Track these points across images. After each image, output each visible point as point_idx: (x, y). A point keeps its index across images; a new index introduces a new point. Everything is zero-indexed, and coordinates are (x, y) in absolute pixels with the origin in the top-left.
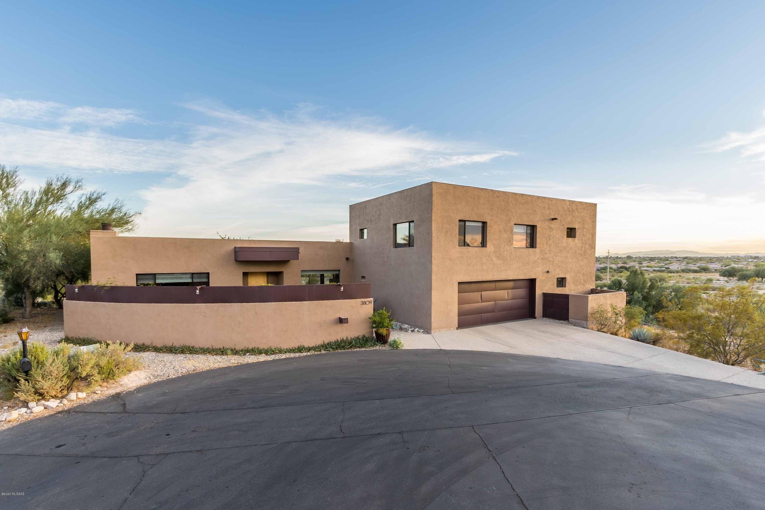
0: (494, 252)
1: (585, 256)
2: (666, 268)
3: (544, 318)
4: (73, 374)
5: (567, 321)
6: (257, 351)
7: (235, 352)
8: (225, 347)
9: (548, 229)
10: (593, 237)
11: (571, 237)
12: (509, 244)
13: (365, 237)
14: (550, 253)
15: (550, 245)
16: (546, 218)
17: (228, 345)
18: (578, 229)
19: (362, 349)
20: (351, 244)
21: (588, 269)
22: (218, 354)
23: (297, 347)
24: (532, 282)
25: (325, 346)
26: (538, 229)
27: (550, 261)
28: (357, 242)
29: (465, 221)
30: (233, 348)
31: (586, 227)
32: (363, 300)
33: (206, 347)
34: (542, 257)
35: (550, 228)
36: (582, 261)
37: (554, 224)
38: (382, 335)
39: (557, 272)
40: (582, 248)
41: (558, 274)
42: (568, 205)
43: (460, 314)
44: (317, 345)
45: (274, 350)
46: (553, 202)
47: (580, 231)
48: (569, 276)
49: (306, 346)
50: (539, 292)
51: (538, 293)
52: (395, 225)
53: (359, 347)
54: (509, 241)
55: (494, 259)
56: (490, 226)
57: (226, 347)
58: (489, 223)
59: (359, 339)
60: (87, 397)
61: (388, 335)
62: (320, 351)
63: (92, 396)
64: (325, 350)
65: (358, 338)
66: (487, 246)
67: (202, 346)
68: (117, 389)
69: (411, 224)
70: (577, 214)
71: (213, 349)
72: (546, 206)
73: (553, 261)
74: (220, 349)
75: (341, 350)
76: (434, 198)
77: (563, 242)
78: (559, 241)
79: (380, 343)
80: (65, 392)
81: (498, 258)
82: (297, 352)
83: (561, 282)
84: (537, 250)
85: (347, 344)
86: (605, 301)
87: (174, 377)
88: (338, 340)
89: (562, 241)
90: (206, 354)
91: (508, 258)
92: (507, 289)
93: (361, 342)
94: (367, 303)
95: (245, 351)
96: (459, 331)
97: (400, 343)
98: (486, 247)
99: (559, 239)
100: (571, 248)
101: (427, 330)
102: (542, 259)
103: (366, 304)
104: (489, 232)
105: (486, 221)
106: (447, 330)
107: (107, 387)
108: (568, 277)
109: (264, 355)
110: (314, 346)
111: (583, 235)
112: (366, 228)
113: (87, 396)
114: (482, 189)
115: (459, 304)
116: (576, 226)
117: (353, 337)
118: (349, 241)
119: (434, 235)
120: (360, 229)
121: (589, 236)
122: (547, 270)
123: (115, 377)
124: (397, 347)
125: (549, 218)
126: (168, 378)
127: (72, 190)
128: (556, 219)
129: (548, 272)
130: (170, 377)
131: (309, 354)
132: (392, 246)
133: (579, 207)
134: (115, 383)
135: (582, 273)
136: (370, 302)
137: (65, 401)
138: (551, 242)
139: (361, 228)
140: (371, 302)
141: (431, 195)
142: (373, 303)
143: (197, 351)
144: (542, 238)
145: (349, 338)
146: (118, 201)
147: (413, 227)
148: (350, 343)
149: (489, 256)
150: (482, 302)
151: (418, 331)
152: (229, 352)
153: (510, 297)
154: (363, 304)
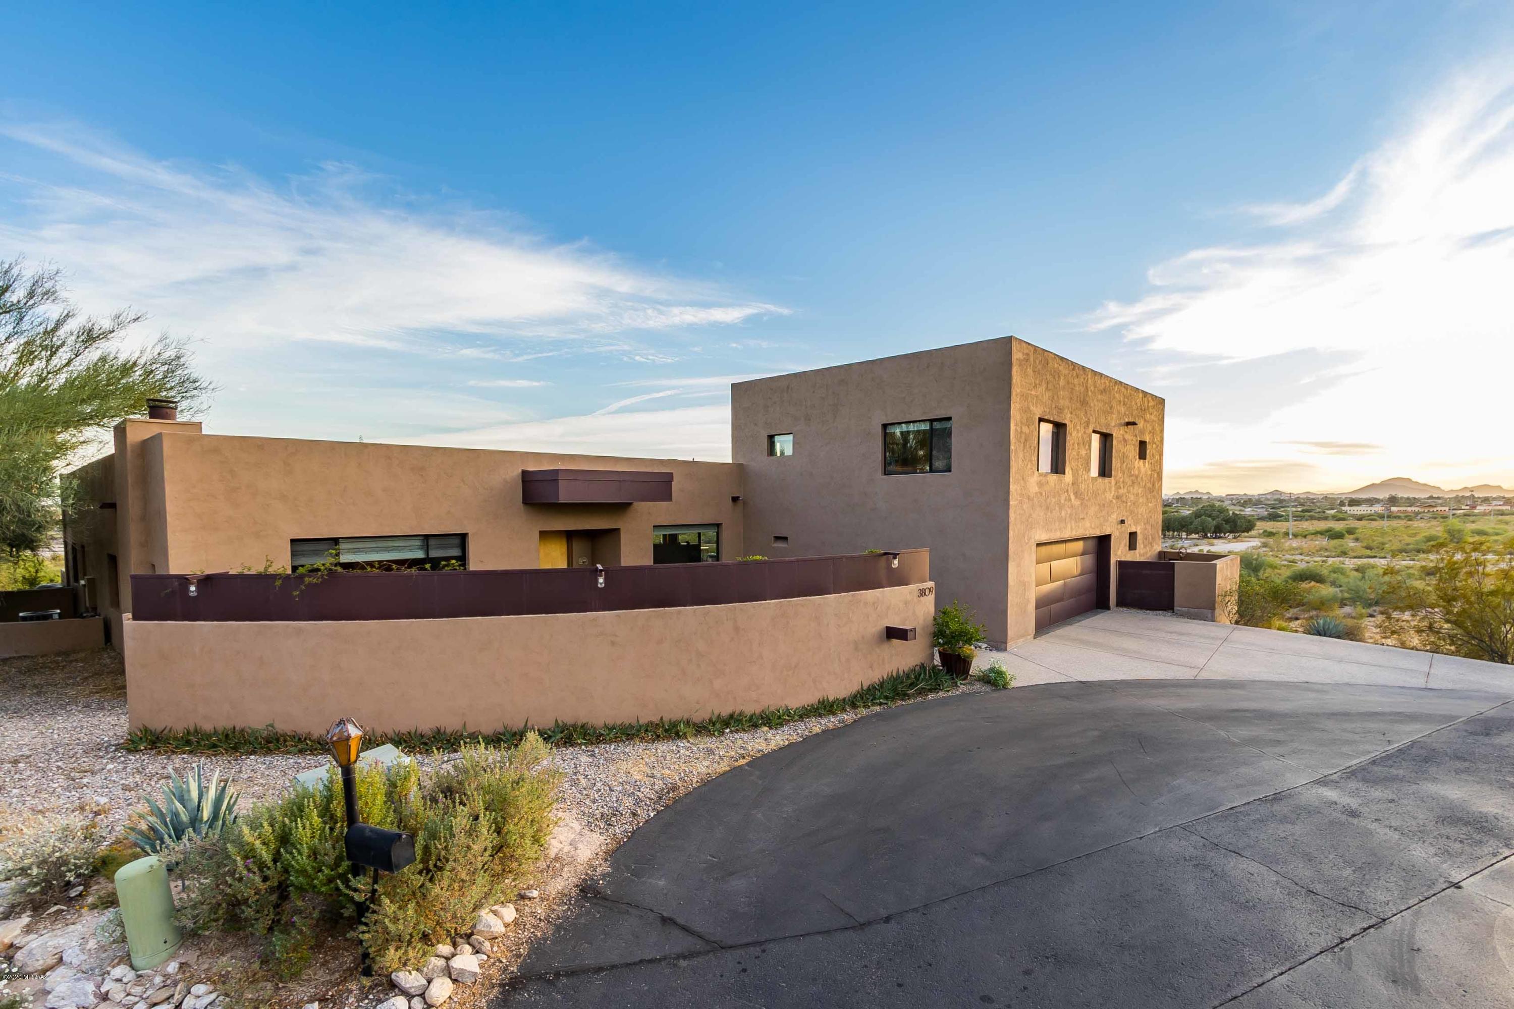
0: (1072, 483)
1: (1154, 494)
3: (1120, 608)
5: (1172, 612)
6: (744, 722)
9: (1123, 443)
11: (1142, 459)
12: (1086, 470)
13: (788, 452)
14: (1123, 487)
15: (1124, 473)
16: (1122, 421)
18: (1149, 443)
19: (941, 695)
20: (739, 466)
23: (817, 703)
24: (1103, 543)
25: (871, 695)
26: (1114, 442)
27: (1124, 502)
28: (758, 461)
31: (1155, 439)
32: (920, 586)
34: (1117, 494)
35: (1125, 440)
36: (1151, 502)
37: (1129, 434)
39: (1129, 522)
40: (1151, 478)
41: (1130, 526)
42: (1141, 399)
43: (1037, 606)
44: (852, 694)
46: (1128, 391)
47: (1150, 447)
48: (1140, 529)
49: (832, 698)
51: (1114, 562)
52: (886, 426)
53: (931, 691)
54: (1086, 465)
55: (1072, 496)
56: (1069, 433)
58: (1068, 425)
62: (867, 706)
64: (875, 704)
65: (915, 670)
66: (1066, 471)
68: (563, 874)
70: (1148, 415)
72: (1122, 398)
73: (1127, 502)
74: (658, 725)
76: (1015, 370)
77: (1135, 468)
81: (1076, 495)
84: (1110, 480)
85: (906, 685)
87: (650, 814)
89: (1134, 465)
91: (1085, 498)
92: (1078, 556)
94: (927, 592)
95: (718, 722)
96: (1040, 641)
98: (1065, 474)
99: (1131, 461)
100: (1141, 478)
101: (996, 644)
102: (1117, 497)
104: (1068, 446)
105: (1066, 422)
106: (1025, 641)
110: (848, 695)
111: (1152, 455)
112: (789, 434)
116: (1148, 438)
119: (1013, 445)
120: (768, 436)
121: (1157, 457)
124: (1004, 683)
128: (1131, 423)
129: (1123, 522)
132: (880, 470)
133: (1149, 404)
135: (1151, 524)
136: (930, 590)
138: (1125, 466)
139: (773, 433)
141: (1007, 364)
142: (934, 591)
144: (1119, 460)
148: (908, 682)
149: (1067, 491)
150: (1050, 583)
152: (683, 728)
153: (1079, 572)
154: (921, 595)
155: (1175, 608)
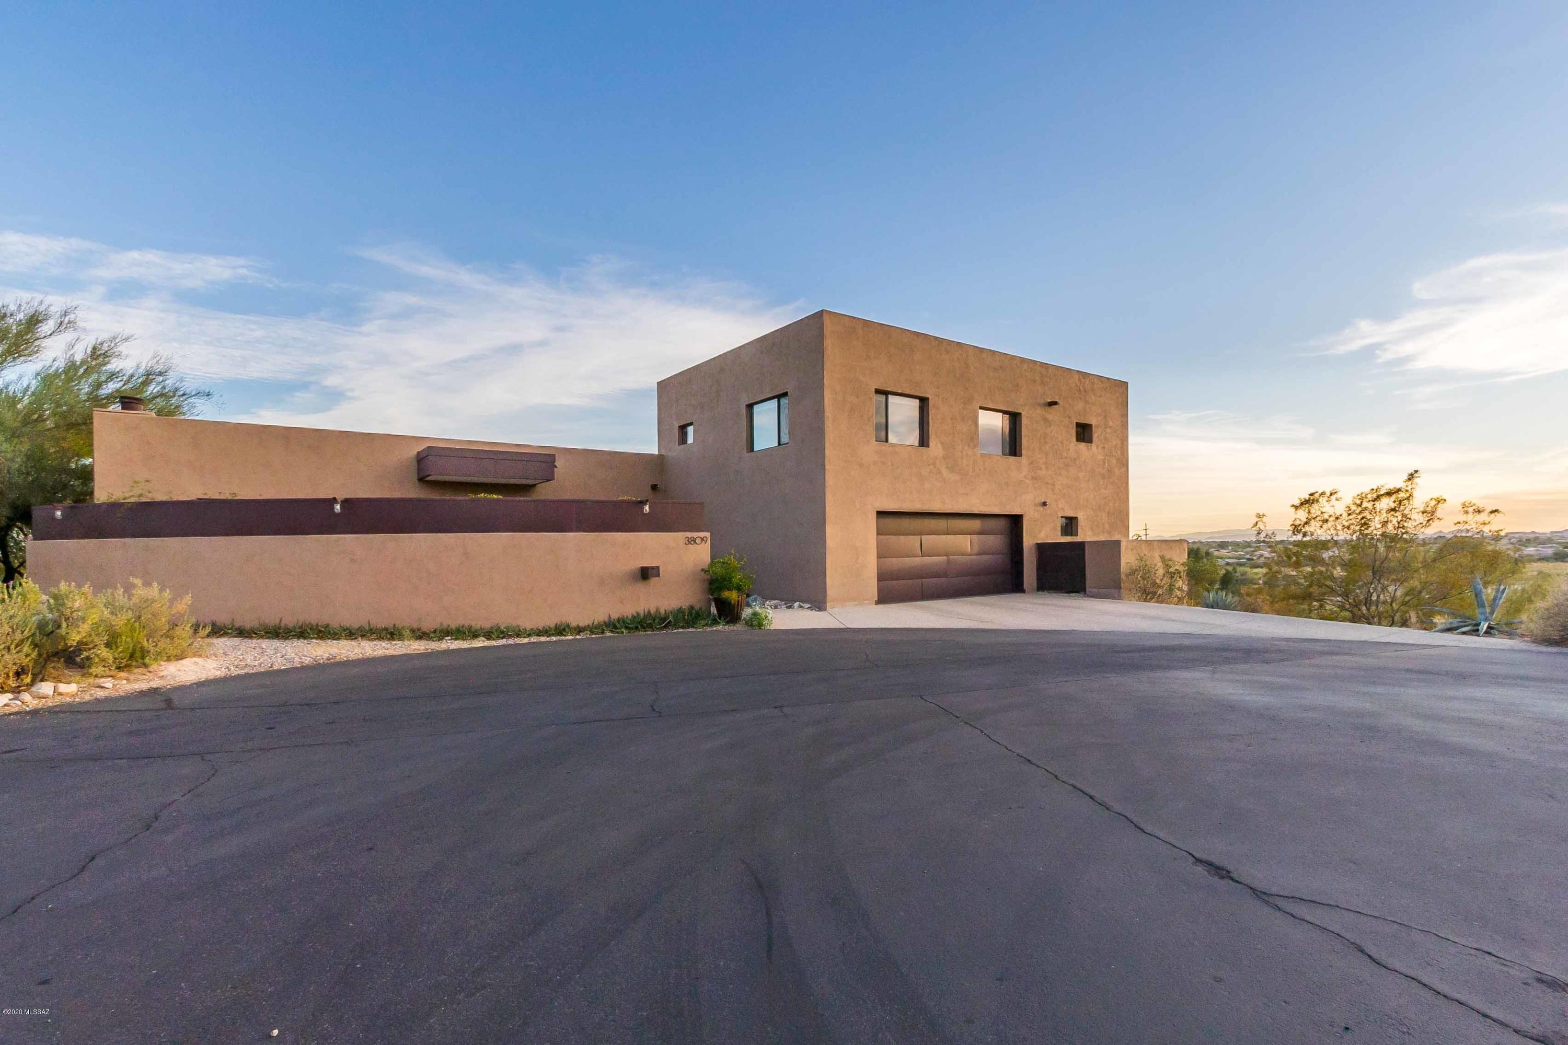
0: (944, 458)
1: (1111, 480)
2: (1248, 559)
3: (1040, 593)
4: (47, 641)
5: (1084, 593)
6: (467, 633)
7: (420, 635)
8: (397, 626)
9: (1042, 423)
10: (1122, 443)
11: (1083, 442)
12: (972, 444)
13: (690, 440)
14: (1047, 468)
15: (1047, 454)
16: (1038, 401)
17: (404, 621)
18: (1097, 427)
19: (689, 630)
20: (661, 457)
21: (1117, 504)
22: (383, 638)
23: (553, 626)
24: (1015, 521)
25: (613, 625)
26: (1024, 421)
27: (1047, 483)
28: (676, 451)
29: (886, 393)
30: (415, 626)
31: (1111, 424)
32: (689, 535)
33: (356, 626)
34: (1033, 474)
35: (1046, 420)
36: (1105, 489)
37: (1053, 414)
38: (730, 603)
39: (1060, 506)
40: (1104, 463)
41: (1063, 509)
42: (1077, 380)
43: (882, 577)
44: (596, 623)
45: (505, 630)
46: (1050, 371)
47: (1100, 430)
48: (1082, 514)
49: (574, 624)
50: (1029, 541)
51: (1027, 544)
52: (750, 407)
53: (683, 627)
54: (972, 439)
55: (945, 472)
56: (934, 406)
57: (400, 625)
58: (932, 399)
59: (683, 613)
60: (79, 693)
61: (740, 606)
62: (603, 633)
63: (93, 692)
64: (612, 631)
65: (680, 610)
66: (931, 445)
67: (346, 624)
68: (151, 683)
69: (784, 401)
70: (1093, 397)
71: (372, 629)
72: (1037, 378)
73: (1053, 485)
74: (386, 629)
75: (645, 631)
76: (828, 343)
77: (1069, 450)
78: (1063, 447)
79: (725, 619)
80: (28, 679)
81: (951, 469)
82: (553, 635)
83: (1070, 525)
84: (1024, 460)
85: (657, 621)
86: (1151, 552)
87: (283, 668)
88: (638, 614)
89: (1068, 447)
90: (356, 638)
91: (970, 473)
92: (970, 534)
93: (686, 617)
94: (698, 541)
95: (441, 631)
96: (881, 606)
97: (766, 617)
98: (929, 447)
99: (1062, 443)
100: (1084, 462)
101: (819, 604)
102: (1033, 478)
103: (695, 542)
104: (932, 419)
105: (927, 396)
106: (857, 605)
107: (127, 679)
108: (1081, 516)
109: (484, 639)
110: (590, 624)
111: (1106, 439)
112: (691, 424)
113: (79, 691)
114: (918, 334)
115: (879, 556)
116: (1093, 422)
117: (669, 608)
118: (657, 453)
119: (829, 413)
120: (679, 427)
121: (1116, 441)
122: (1043, 501)
123: (147, 660)
124: (760, 625)
125: (1042, 401)
126: (271, 669)
127: (53, 329)
128: (1055, 403)
129: (1044, 504)
130: (275, 668)
131: (578, 637)
132: (745, 448)
133: (1095, 386)
134: (148, 674)
135: (1107, 511)
136: (702, 540)
137: (26, 697)
138: (1047, 447)
139: (682, 424)
140: (705, 539)
141: (820, 336)
142: (709, 541)
143: (336, 634)
144: (1032, 439)
145: (662, 612)
146: (159, 357)
147: (787, 405)
148: (663, 619)
149: (934, 464)
150: (922, 556)
151: (801, 607)
152: (407, 633)
153: (976, 550)
154: (690, 543)
155: (1087, 589)
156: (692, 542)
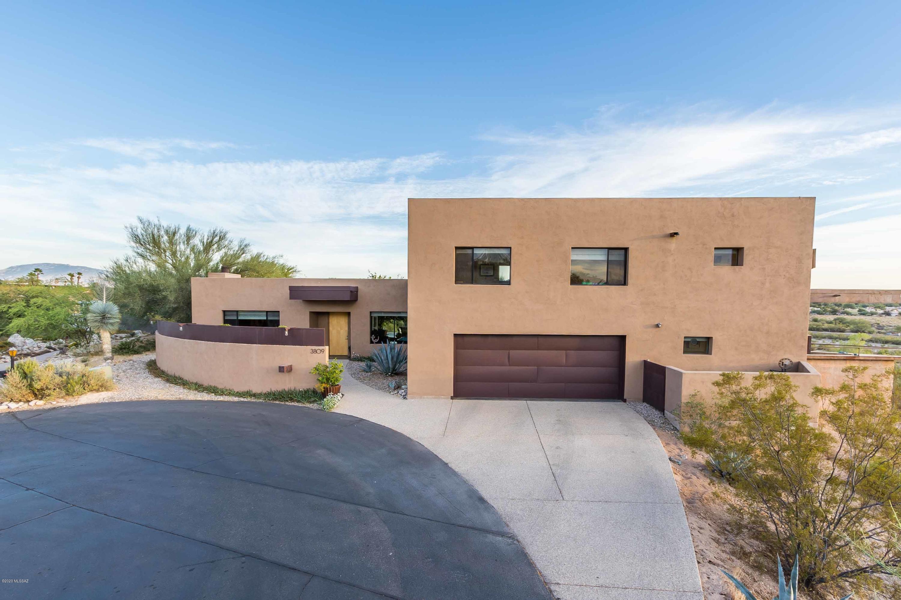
0: (529, 293)
1: (775, 300)
5: (663, 414)
9: (660, 253)
11: (729, 265)
12: (561, 279)
14: (662, 293)
15: (665, 281)
16: (655, 233)
18: (753, 248)
21: (784, 325)
26: (632, 254)
27: (663, 307)
29: (470, 248)
31: (778, 244)
32: (313, 348)
35: (666, 250)
36: (764, 308)
37: (678, 244)
39: (682, 327)
40: (764, 284)
41: (688, 331)
42: (720, 207)
47: (752, 253)
48: (721, 334)
50: (633, 359)
51: (631, 361)
54: (560, 275)
55: (528, 303)
56: (517, 253)
58: (515, 249)
62: (260, 399)
64: (264, 399)
66: (513, 283)
70: (748, 221)
72: (654, 213)
73: (672, 308)
76: (412, 221)
77: (701, 273)
81: (536, 301)
82: (240, 397)
84: (630, 288)
85: (289, 395)
91: (558, 302)
92: (566, 349)
94: (318, 351)
96: (458, 401)
98: (510, 285)
99: (691, 269)
100: (728, 285)
103: (316, 352)
104: (514, 263)
105: (509, 246)
106: (433, 398)
108: (718, 336)
111: (768, 260)
115: (457, 364)
116: (746, 245)
119: (412, 268)
121: (787, 261)
122: (655, 323)
125: (660, 234)
128: (677, 234)
129: (657, 326)
133: (752, 208)
135: (764, 330)
136: (321, 351)
140: (323, 351)
142: (326, 352)
144: (644, 269)
149: (517, 297)
150: (508, 365)
154: (313, 352)
155: (665, 411)
156: (315, 352)
